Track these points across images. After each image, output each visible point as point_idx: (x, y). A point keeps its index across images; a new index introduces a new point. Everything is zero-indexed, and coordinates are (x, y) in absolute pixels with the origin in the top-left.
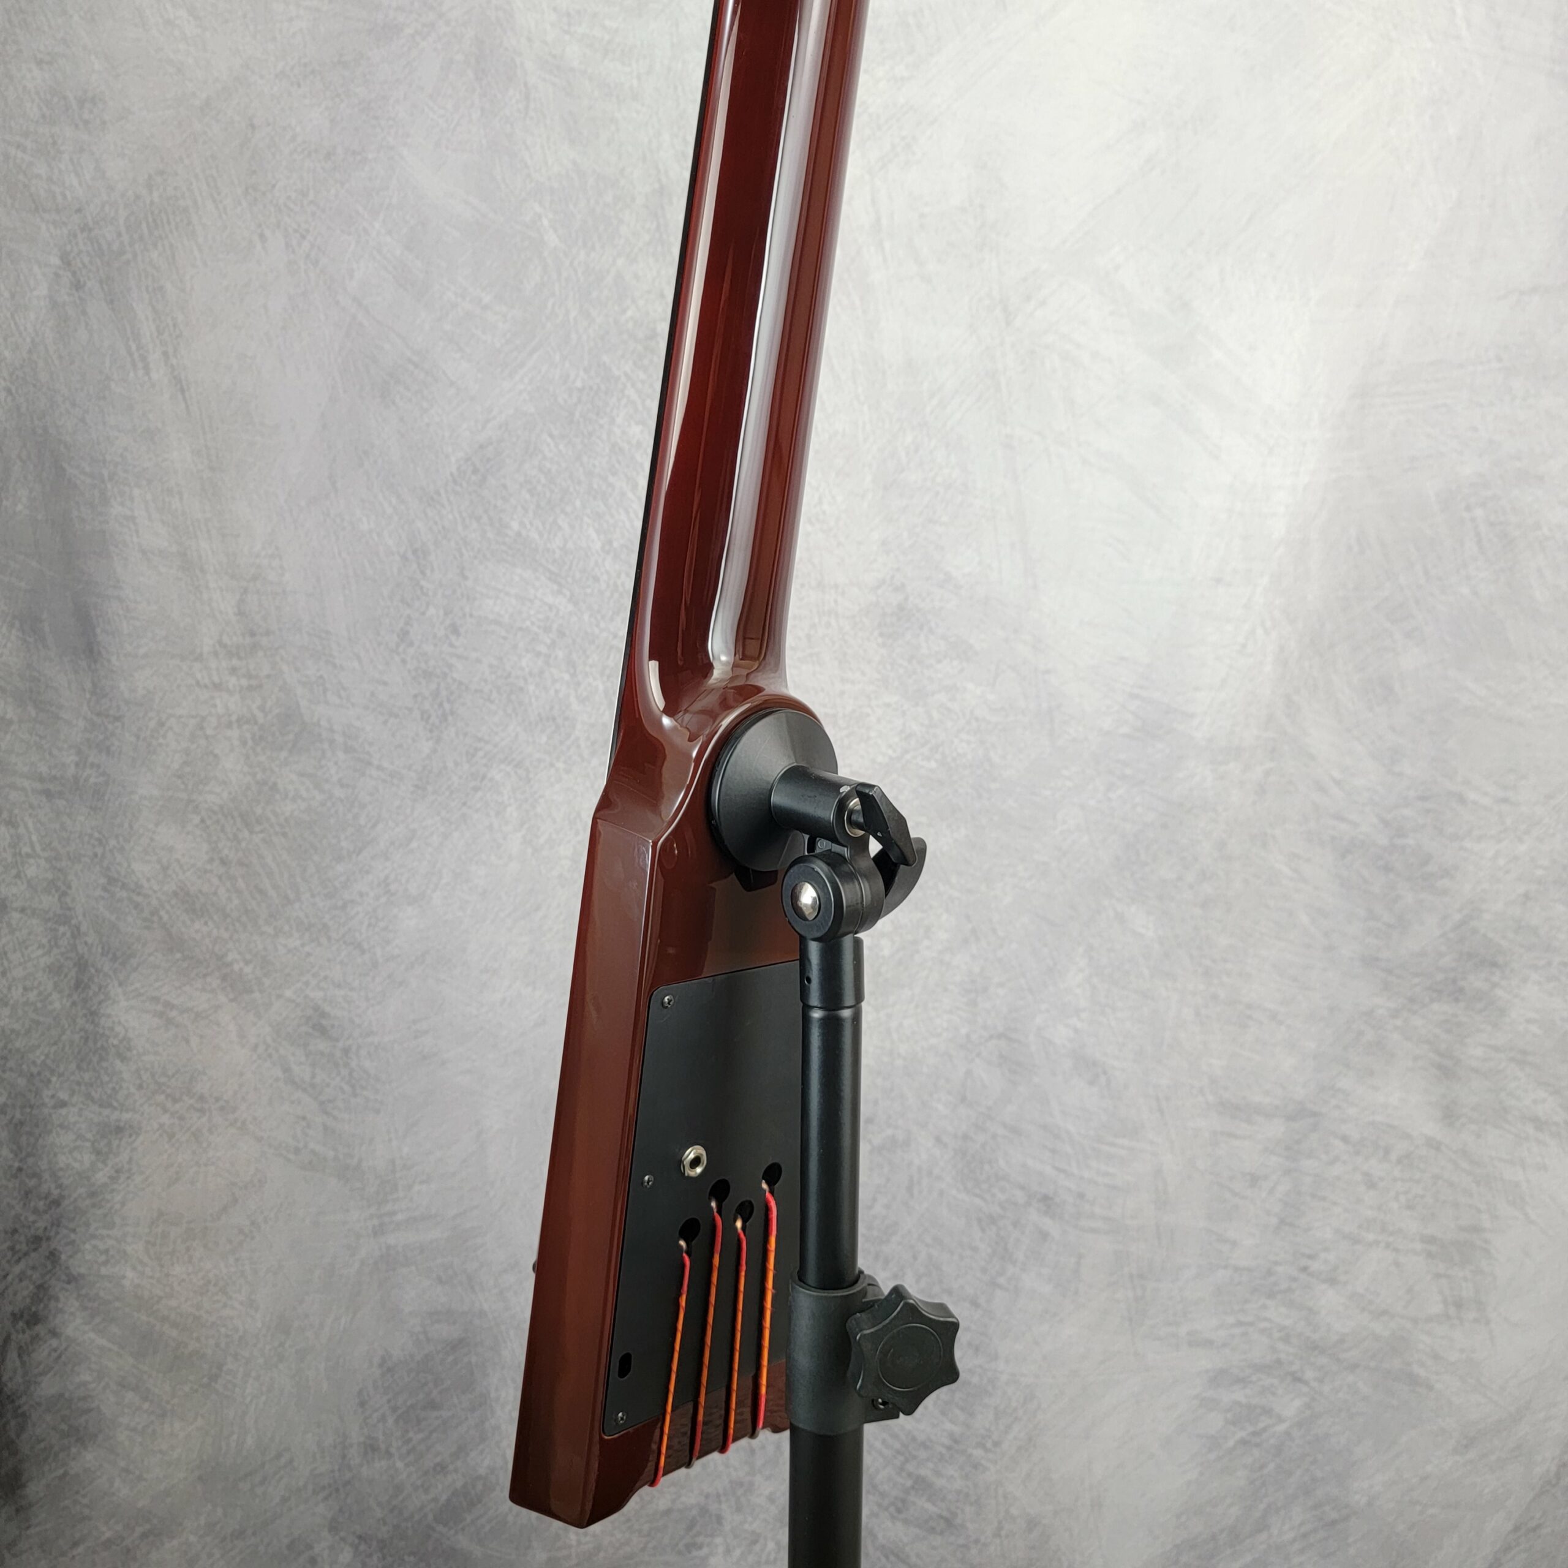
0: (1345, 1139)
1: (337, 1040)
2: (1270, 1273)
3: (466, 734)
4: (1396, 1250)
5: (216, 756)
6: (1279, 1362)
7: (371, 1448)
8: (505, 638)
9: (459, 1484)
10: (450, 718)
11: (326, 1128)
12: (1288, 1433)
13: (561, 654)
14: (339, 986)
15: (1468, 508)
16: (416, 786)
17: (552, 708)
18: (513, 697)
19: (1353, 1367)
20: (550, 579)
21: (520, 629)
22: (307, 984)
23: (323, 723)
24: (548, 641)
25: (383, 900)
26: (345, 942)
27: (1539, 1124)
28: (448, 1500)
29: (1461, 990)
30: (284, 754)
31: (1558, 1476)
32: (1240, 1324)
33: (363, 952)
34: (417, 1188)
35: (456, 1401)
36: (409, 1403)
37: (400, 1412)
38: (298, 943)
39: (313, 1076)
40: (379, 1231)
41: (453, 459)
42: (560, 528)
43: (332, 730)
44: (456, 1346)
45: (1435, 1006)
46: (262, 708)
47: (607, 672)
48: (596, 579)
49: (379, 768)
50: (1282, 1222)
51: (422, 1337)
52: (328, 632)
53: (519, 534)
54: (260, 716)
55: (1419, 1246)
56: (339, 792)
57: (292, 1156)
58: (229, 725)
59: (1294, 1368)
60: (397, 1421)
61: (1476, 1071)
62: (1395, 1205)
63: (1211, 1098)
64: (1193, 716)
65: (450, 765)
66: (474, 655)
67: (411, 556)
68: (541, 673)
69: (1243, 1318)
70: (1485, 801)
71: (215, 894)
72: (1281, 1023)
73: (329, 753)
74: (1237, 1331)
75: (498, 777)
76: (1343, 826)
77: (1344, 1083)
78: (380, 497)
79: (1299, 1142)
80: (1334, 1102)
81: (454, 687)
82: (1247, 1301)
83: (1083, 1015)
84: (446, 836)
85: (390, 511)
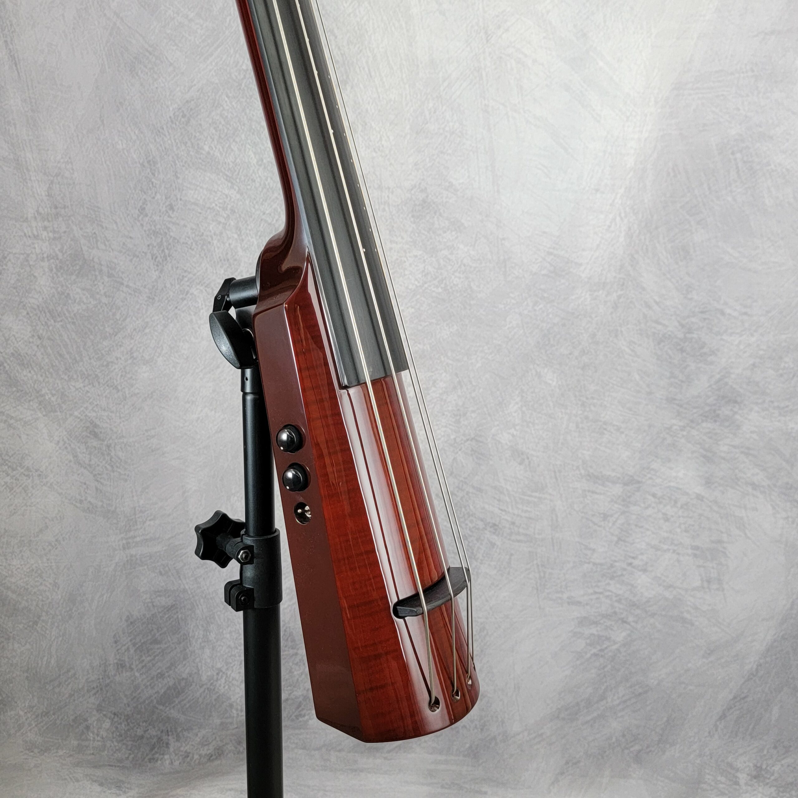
0: (654, 495)
1: (103, 440)
2: (612, 566)
3: (177, 268)
4: (678, 554)
5: (35, 277)
6: (615, 613)
7: (121, 666)
8: (200, 213)
9: (171, 684)
10: (168, 259)
11: (97, 489)
12: (618, 650)
13: (232, 223)
14: (104, 410)
15: (733, 153)
16: (149, 297)
17: (227, 254)
18: (205, 247)
19: (653, 615)
20: (226, 180)
21: (209, 208)
22: (86, 408)
23: (96, 260)
24: (225, 216)
25: (130, 362)
26: (108, 386)
27: (755, 486)
28: (165, 693)
29: (718, 416)
30: (73, 277)
31: (757, 670)
32: (596, 593)
33: (118, 391)
34: (148, 523)
35: (169, 639)
36: (142, 641)
37: (137, 646)
38: (82, 385)
39: (90, 461)
40: (125, 547)
41: (171, 109)
42: (232, 150)
43: (101, 264)
44: (169, 609)
45: (704, 425)
46: (61, 251)
47: (259, 234)
48: (254, 181)
49: (127, 286)
50: (620, 539)
51: (150, 605)
52: (98, 207)
54: (60, 256)
55: (690, 551)
56: (104, 300)
57: (78, 505)
58: (43, 259)
59: (623, 616)
60: (135, 651)
61: (724, 459)
62: (678, 530)
63: (583, 472)
64: (581, 265)
65: (168, 285)
66: (182, 223)
67: (146, 164)
68: (221, 233)
69: (597, 590)
70: (735, 314)
71: (35, 355)
72: (622, 433)
73: (99, 278)
74: (594, 597)
75: (195, 293)
76: (659, 327)
77: (654, 466)
78: (129, 129)
79: (629, 497)
80: (649, 476)
81: (171, 241)
82: (599, 581)
83: (517, 428)
84: (165, 326)
85: (134, 138)
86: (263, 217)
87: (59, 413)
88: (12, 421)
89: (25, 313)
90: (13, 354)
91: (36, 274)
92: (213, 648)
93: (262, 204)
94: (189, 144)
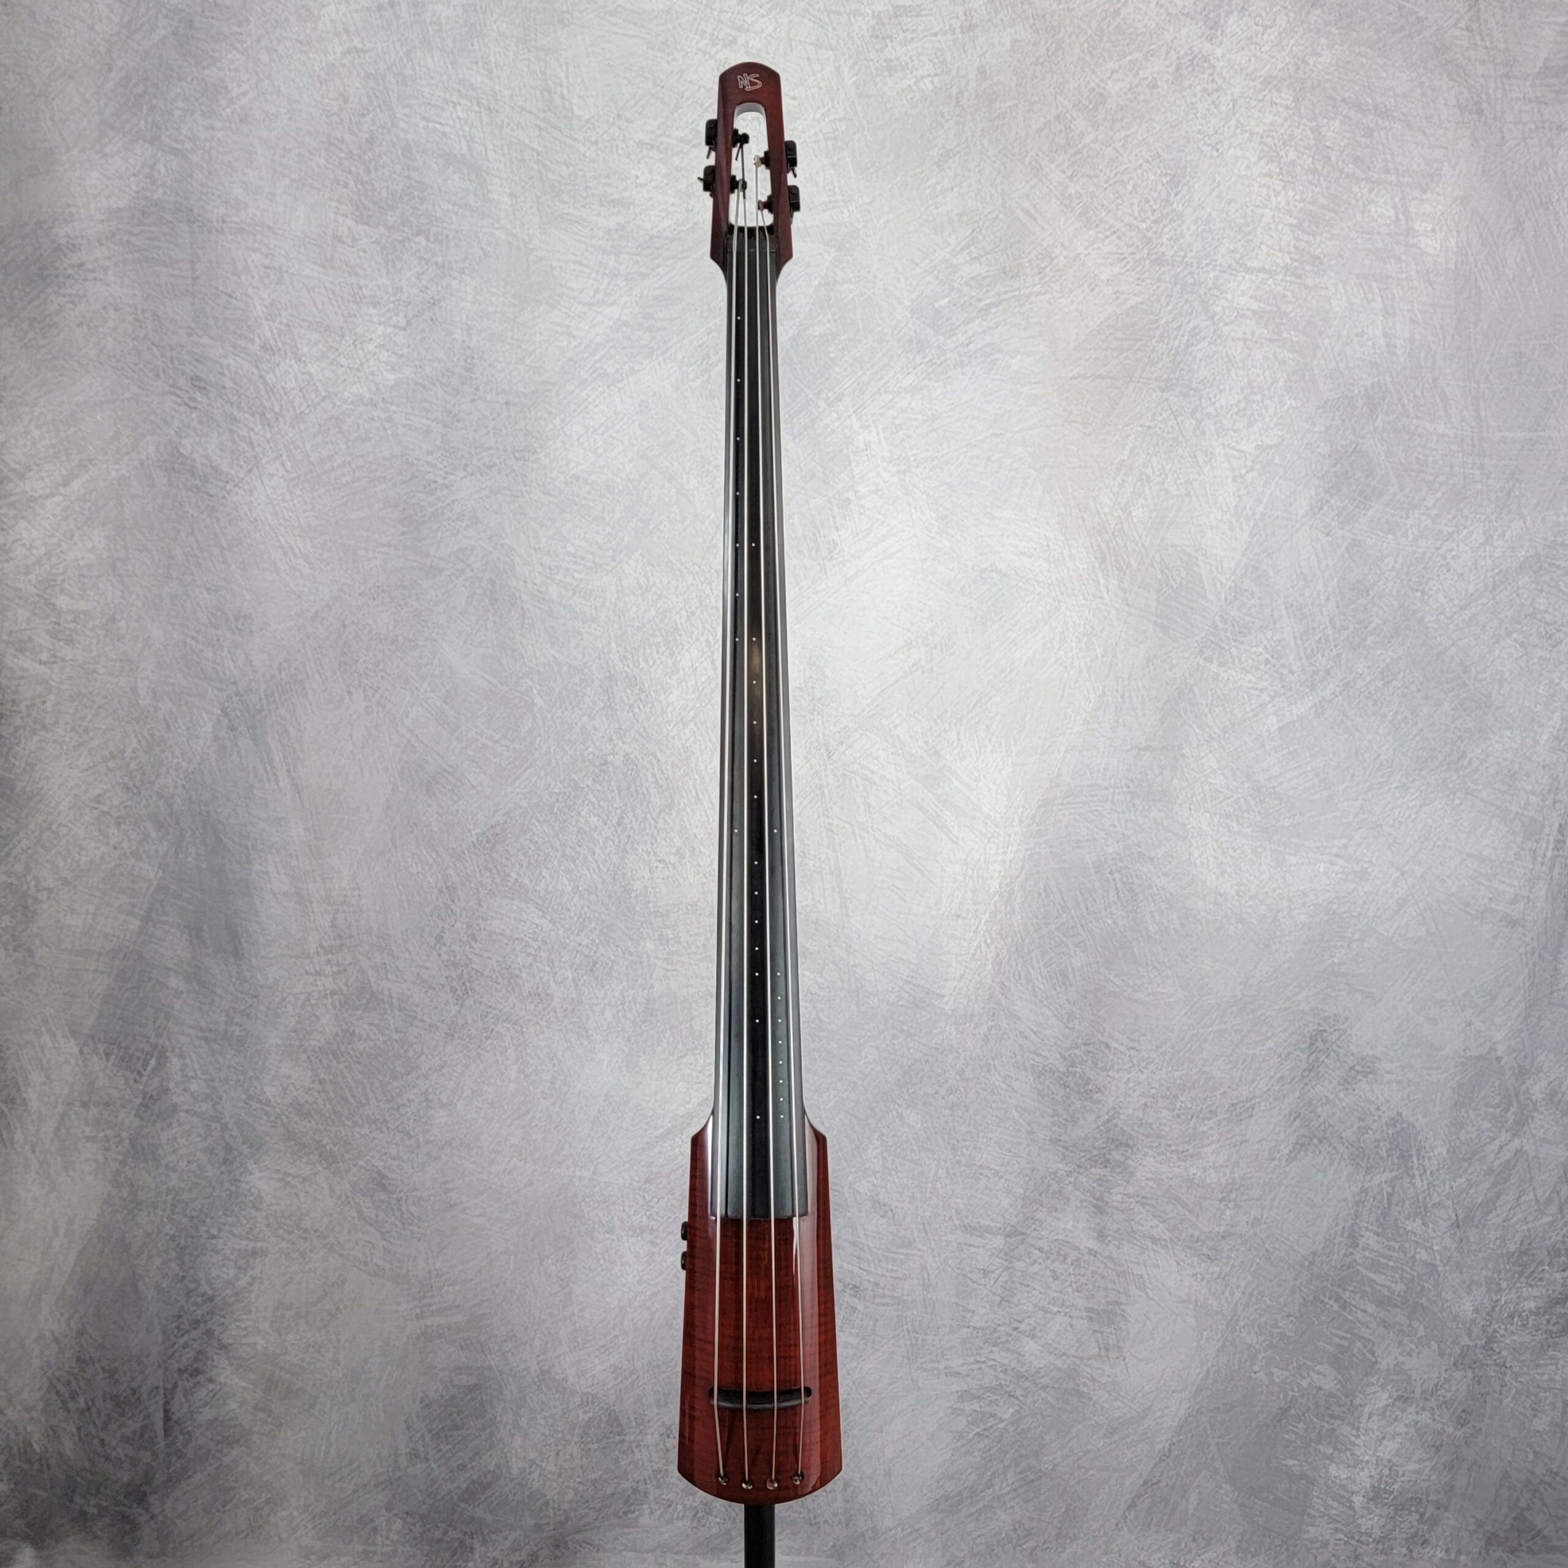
0: (1040, 1249)
1: (393, 1193)
2: (995, 1331)
3: (481, 1003)
4: (1071, 1317)
5: (317, 1017)
6: (1000, 1385)
7: (414, 1456)
8: (507, 944)
9: (474, 1478)
10: (470, 992)
11: (384, 1248)
12: (1006, 1429)
13: (544, 955)
14: (394, 1159)
15: (1111, 873)
16: (447, 1034)
17: (538, 988)
18: (512, 981)
19: (1045, 1388)
20: (537, 908)
21: (517, 939)
22: (373, 1157)
23: (386, 992)
24: (536, 947)
25: (424, 1104)
26: (398, 1132)
27: (1155, 1240)
28: (468, 1488)
29: (1108, 1161)
30: (360, 1012)
31: (1170, 1450)
32: (977, 1362)
33: (411, 1137)
34: (446, 1288)
35: (472, 1424)
36: (440, 1427)
37: (434, 1432)
38: (368, 1131)
39: (377, 1216)
40: (419, 1317)
41: (474, 833)
42: (543, 877)
43: (391, 997)
44: (471, 1389)
45: (1093, 1170)
46: (345, 984)
47: (575, 966)
48: (568, 909)
49: (422, 1021)
50: (1003, 1299)
51: (449, 1384)
52: (389, 935)
53: (516, 880)
54: (345, 989)
55: (1084, 1314)
57: (362, 1267)
58: (325, 997)
59: (1009, 1389)
60: (432, 1439)
61: (1117, 1209)
62: (1070, 1290)
63: (957, 1223)
64: (943, 996)
65: (470, 1022)
66: (486, 954)
67: (445, 890)
68: (531, 966)
69: (978, 1358)
70: (1122, 1048)
71: (315, 1102)
72: (1001, 1177)
73: (389, 1011)
74: (975, 1366)
75: (502, 1031)
76: (1039, 1059)
77: (1039, 1215)
78: (425, 852)
79: (1013, 1251)
80: (1034, 1227)
81: (473, 973)
82: (981, 1348)
83: (878, 1176)
84: (466, 1066)
85: (431, 861)
86: (580, 948)
87: (341, 1164)
88: (290, 1179)
89: (304, 1057)
90: (291, 1104)
91: (318, 1014)
92: (526, 1436)
93: (578, 935)
94: (494, 871)
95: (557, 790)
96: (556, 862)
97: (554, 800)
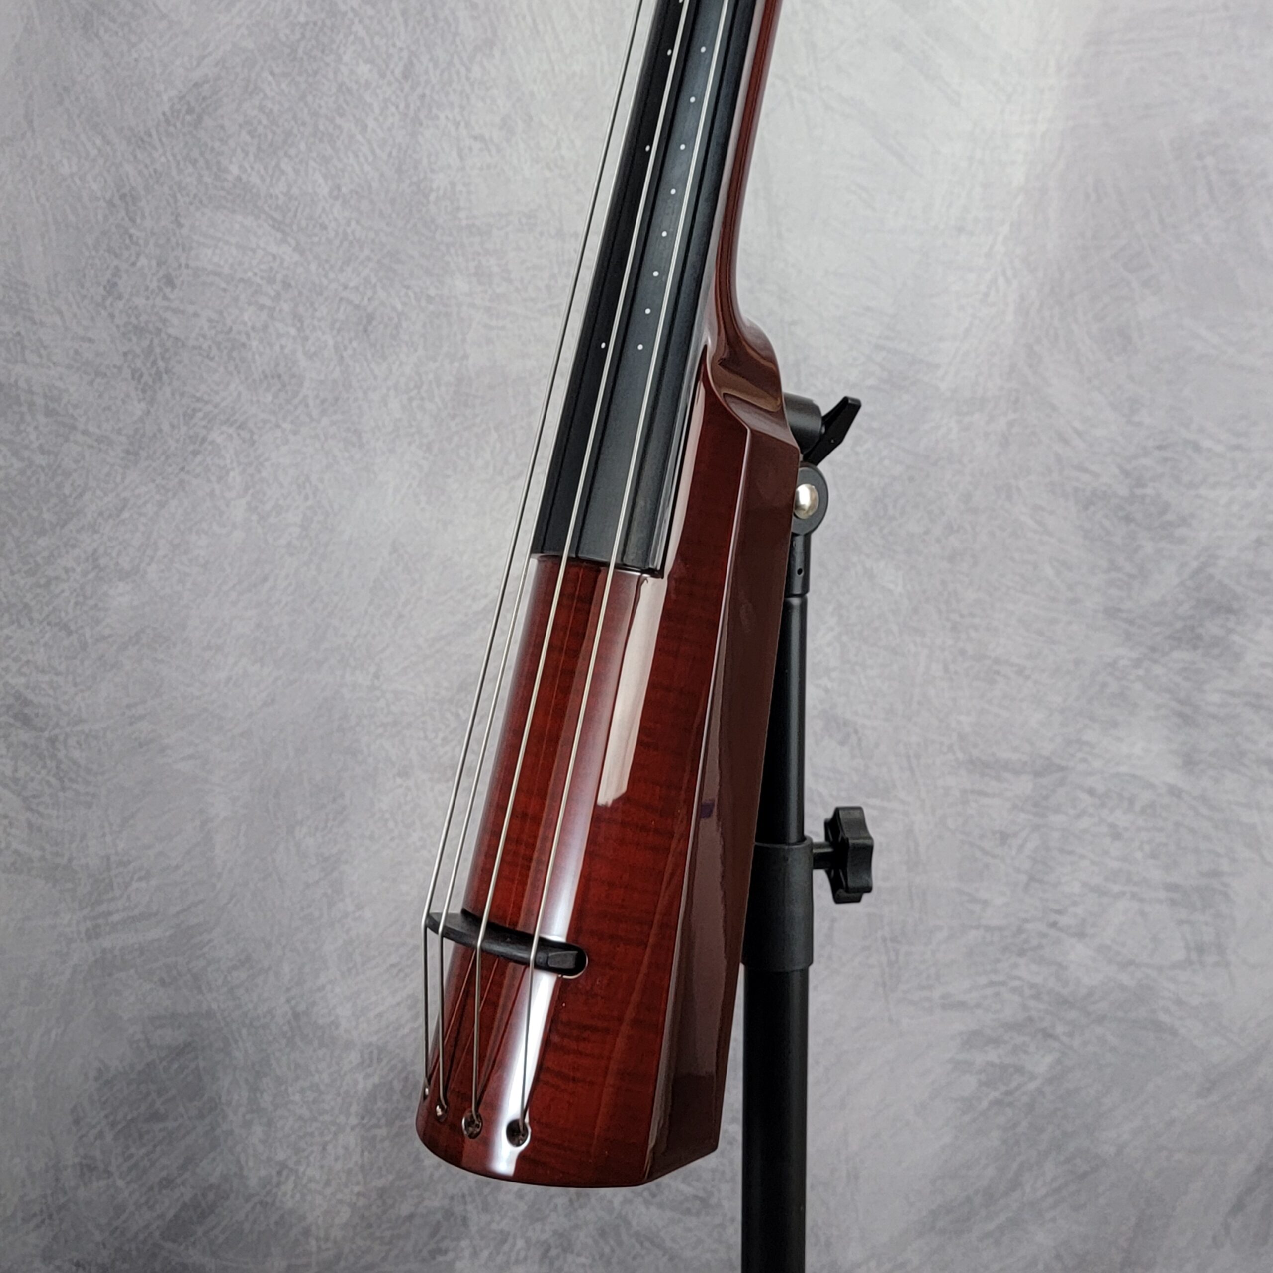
0: (1091, 792)
1: (42, 730)
2: (1020, 931)
3: (182, 395)
4: (1142, 900)
6: (1030, 1020)
7: (87, 1169)
8: (225, 290)
9: (187, 1198)
10: (165, 377)
11: (30, 824)
12: (1040, 1091)
13: (286, 307)
14: (43, 671)
16: (128, 452)
17: (277, 365)
18: (235, 354)
19: (1101, 1020)
20: (273, 227)
21: (242, 280)
23: (22, 384)
24: (273, 294)
25: (92, 576)
26: (49, 624)
28: (176, 1216)
29: (1199, 637)
32: (992, 983)
33: (70, 633)
34: (135, 885)
35: (181, 1109)
36: (129, 1118)
37: (120, 1127)
39: (17, 770)
40: (93, 934)
41: (165, 98)
42: (283, 172)
44: (180, 1051)
45: (1176, 655)
47: (337, 325)
48: (324, 227)
49: (85, 432)
50: (1032, 878)
51: (142, 1045)
52: (25, 285)
53: (239, 179)
55: (1162, 894)
56: (40, 460)
59: (1045, 1025)
60: (116, 1137)
61: (1214, 716)
62: (1139, 855)
63: (960, 756)
64: (938, 366)
65: (166, 427)
66: (191, 309)
67: (117, 201)
68: (265, 327)
69: (994, 978)
70: (1220, 448)
72: (1028, 678)
73: (28, 417)
74: (989, 991)
75: (219, 440)
76: (1086, 478)
77: (1089, 736)
78: (83, 137)
79: (1046, 798)
80: (1079, 755)
81: (169, 344)
82: (998, 961)
83: (834, 675)
84: (162, 505)
85: (94, 152)
86: (345, 294)
92: (269, 1124)
93: (341, 270)
94: (201, 163)
95: (302, 19)
96: (303, 146)
97: (298, 36)
